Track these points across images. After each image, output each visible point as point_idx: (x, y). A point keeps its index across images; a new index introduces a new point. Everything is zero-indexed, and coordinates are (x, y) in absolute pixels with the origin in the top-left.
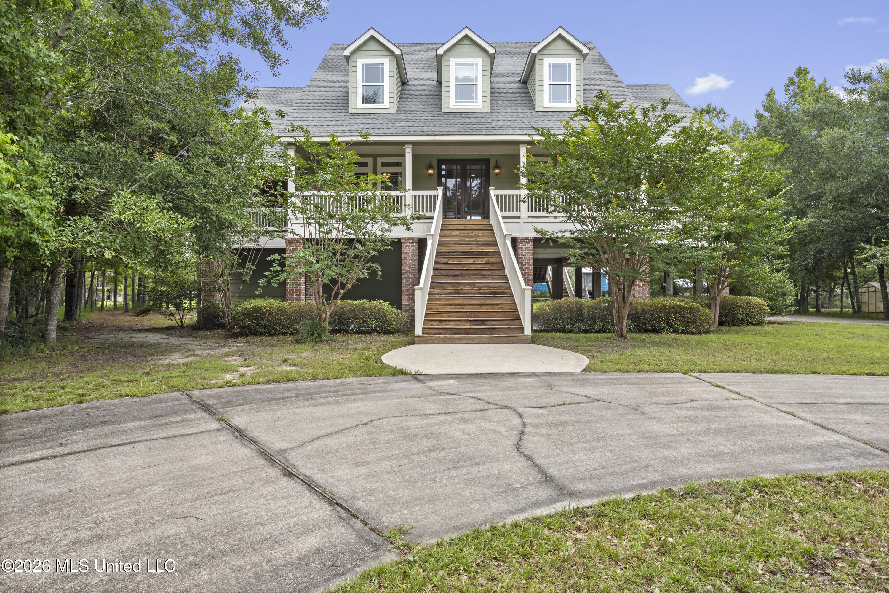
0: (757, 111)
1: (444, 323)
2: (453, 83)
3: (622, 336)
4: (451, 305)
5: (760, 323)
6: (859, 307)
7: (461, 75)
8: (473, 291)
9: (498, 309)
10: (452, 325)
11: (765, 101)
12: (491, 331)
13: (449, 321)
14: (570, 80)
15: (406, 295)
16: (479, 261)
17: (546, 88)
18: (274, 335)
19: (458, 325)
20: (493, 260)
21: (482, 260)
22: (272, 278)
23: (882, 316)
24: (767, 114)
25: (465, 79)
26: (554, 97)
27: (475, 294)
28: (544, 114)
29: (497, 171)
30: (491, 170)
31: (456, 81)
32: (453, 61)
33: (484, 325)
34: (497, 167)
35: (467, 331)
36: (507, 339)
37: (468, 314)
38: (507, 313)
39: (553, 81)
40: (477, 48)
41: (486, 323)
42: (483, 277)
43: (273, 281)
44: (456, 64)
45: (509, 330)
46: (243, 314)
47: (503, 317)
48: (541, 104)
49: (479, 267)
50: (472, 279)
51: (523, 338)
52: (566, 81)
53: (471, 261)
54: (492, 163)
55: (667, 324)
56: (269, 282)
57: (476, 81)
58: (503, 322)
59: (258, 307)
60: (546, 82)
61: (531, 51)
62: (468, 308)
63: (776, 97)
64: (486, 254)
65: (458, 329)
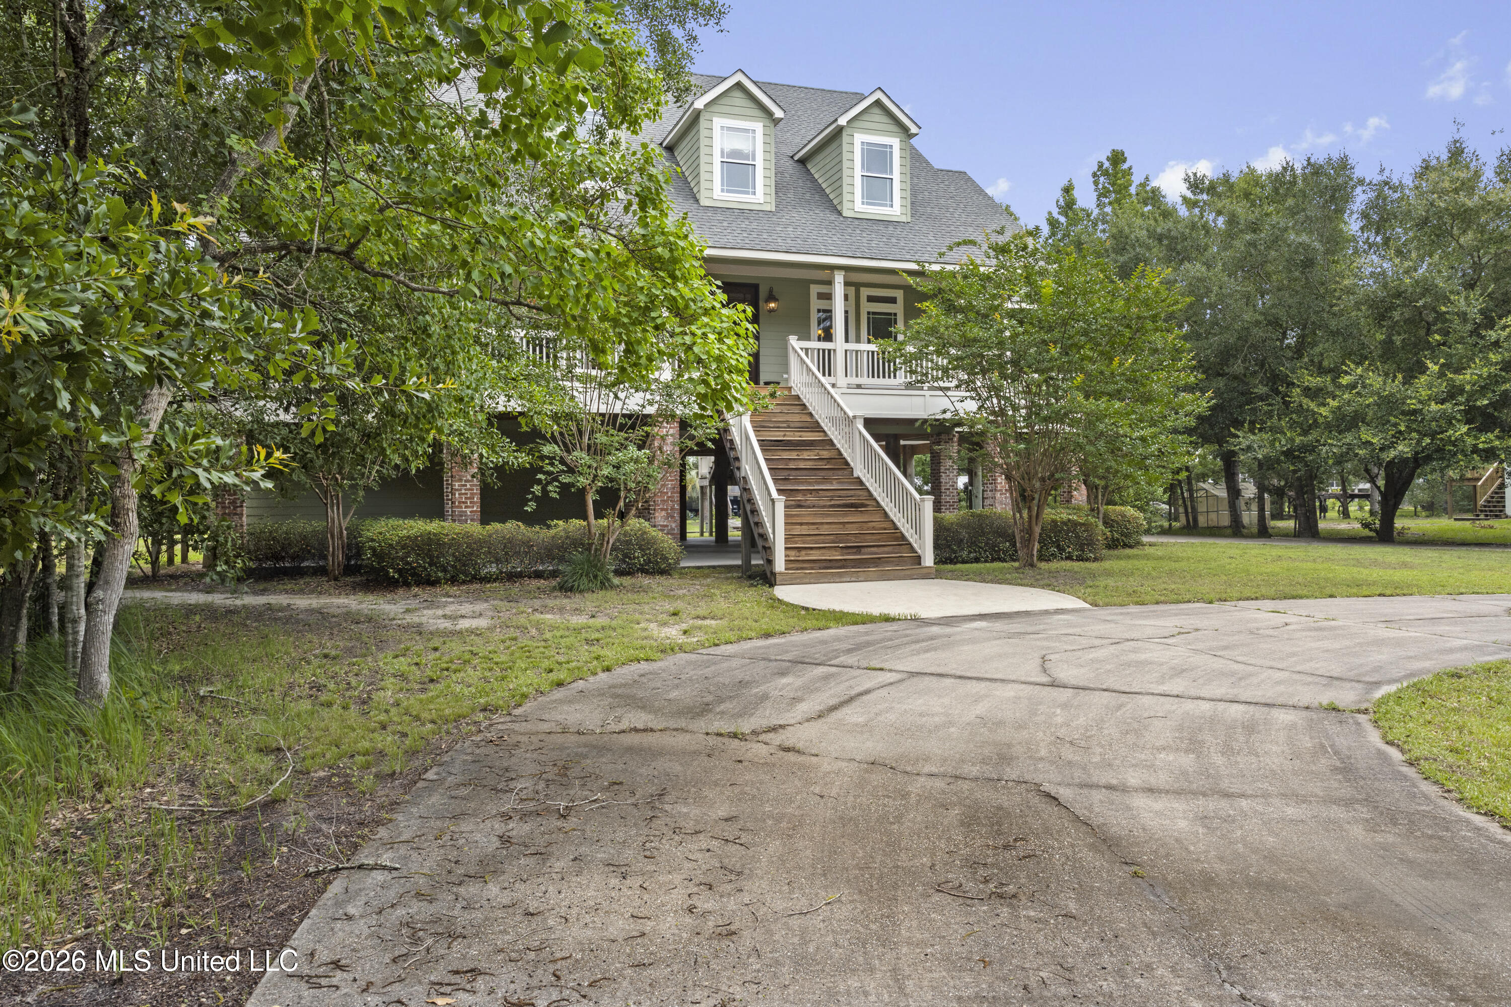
0: (1050, 213)
1: (803, 552)
2: (717, 159)
3: (1032, 565)
4: (801, 524)
5: (1138, 543)
6: (1195, 520)
7: (728, 148)
8: (821, 503)
9: (868, 529)
10: (815, 555)
11: (1061, 200)
12: (876, 562)
13: (811, 548)
14: (891, 172)
15: (662, 509)
16: (805, 455)
17: (858, 181)
18: (464, 582)
19: (823, 555)
20: (825, 454)
21: (808, 453)
22: (548, 483)
23: (1229, 531)
24: (1062, 219)
25: (735, 153)
26: (870, 197)
27: (824, 507)
28: (857, 222)
29: (772, 305)
30: (761, 303)
31: (722, 156)
32: (718, 122)
33: (859, 553)
34: (771, 298)
35: (843, 564)
36: (904, 573)
37: (832, 537)
38: (885, 536)
39: (868, 170)
40: (753, 105)
41: (863, 550)
42: (825, 480)
43: (550, 488)
44: (722, 127)
45: (900, 560)
46: (403, 547)
47: (879, 540)
48: (850, 205)
49: (809, 465)
50: (810, 484)
51: (925, 571)
52: (886, 173)
53: (794, 455)
54: (763, 292)
55: (1058, 547)
56: (545, 491)
57: (754, 159)
58: (886, 549)
59: (435, 534)
60: (858, 172)
61: (836, 120)
62: (824, 530)
63: (1076, 193)
64: (811, 444)
65: (830, 560)
